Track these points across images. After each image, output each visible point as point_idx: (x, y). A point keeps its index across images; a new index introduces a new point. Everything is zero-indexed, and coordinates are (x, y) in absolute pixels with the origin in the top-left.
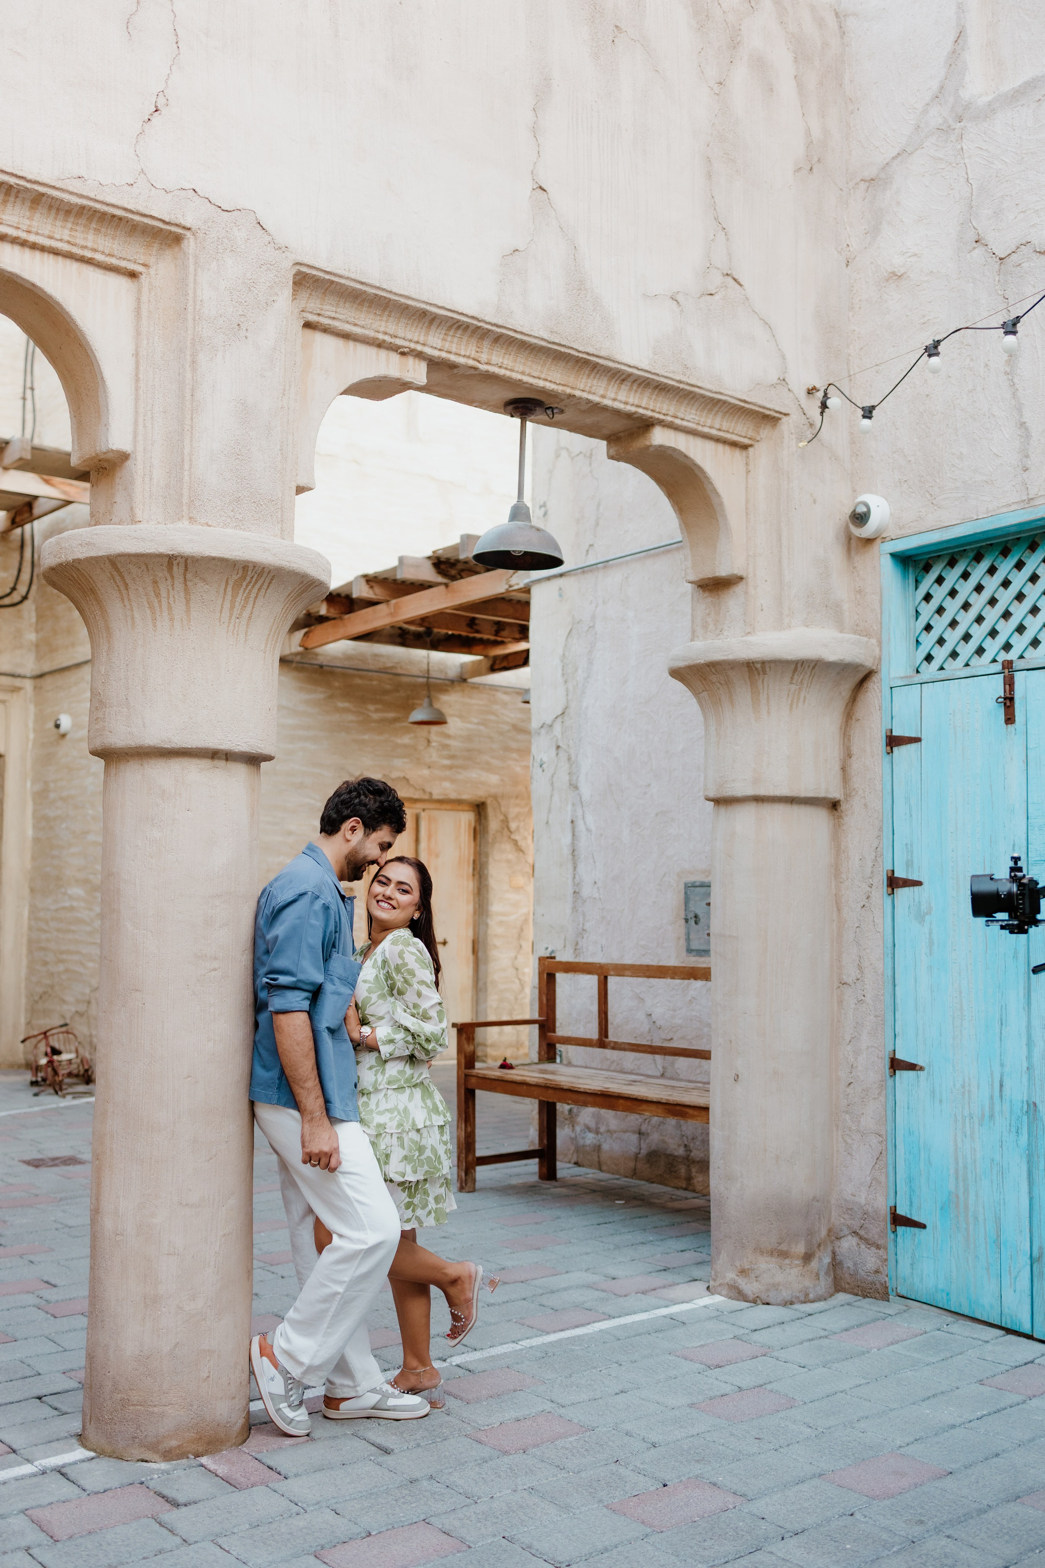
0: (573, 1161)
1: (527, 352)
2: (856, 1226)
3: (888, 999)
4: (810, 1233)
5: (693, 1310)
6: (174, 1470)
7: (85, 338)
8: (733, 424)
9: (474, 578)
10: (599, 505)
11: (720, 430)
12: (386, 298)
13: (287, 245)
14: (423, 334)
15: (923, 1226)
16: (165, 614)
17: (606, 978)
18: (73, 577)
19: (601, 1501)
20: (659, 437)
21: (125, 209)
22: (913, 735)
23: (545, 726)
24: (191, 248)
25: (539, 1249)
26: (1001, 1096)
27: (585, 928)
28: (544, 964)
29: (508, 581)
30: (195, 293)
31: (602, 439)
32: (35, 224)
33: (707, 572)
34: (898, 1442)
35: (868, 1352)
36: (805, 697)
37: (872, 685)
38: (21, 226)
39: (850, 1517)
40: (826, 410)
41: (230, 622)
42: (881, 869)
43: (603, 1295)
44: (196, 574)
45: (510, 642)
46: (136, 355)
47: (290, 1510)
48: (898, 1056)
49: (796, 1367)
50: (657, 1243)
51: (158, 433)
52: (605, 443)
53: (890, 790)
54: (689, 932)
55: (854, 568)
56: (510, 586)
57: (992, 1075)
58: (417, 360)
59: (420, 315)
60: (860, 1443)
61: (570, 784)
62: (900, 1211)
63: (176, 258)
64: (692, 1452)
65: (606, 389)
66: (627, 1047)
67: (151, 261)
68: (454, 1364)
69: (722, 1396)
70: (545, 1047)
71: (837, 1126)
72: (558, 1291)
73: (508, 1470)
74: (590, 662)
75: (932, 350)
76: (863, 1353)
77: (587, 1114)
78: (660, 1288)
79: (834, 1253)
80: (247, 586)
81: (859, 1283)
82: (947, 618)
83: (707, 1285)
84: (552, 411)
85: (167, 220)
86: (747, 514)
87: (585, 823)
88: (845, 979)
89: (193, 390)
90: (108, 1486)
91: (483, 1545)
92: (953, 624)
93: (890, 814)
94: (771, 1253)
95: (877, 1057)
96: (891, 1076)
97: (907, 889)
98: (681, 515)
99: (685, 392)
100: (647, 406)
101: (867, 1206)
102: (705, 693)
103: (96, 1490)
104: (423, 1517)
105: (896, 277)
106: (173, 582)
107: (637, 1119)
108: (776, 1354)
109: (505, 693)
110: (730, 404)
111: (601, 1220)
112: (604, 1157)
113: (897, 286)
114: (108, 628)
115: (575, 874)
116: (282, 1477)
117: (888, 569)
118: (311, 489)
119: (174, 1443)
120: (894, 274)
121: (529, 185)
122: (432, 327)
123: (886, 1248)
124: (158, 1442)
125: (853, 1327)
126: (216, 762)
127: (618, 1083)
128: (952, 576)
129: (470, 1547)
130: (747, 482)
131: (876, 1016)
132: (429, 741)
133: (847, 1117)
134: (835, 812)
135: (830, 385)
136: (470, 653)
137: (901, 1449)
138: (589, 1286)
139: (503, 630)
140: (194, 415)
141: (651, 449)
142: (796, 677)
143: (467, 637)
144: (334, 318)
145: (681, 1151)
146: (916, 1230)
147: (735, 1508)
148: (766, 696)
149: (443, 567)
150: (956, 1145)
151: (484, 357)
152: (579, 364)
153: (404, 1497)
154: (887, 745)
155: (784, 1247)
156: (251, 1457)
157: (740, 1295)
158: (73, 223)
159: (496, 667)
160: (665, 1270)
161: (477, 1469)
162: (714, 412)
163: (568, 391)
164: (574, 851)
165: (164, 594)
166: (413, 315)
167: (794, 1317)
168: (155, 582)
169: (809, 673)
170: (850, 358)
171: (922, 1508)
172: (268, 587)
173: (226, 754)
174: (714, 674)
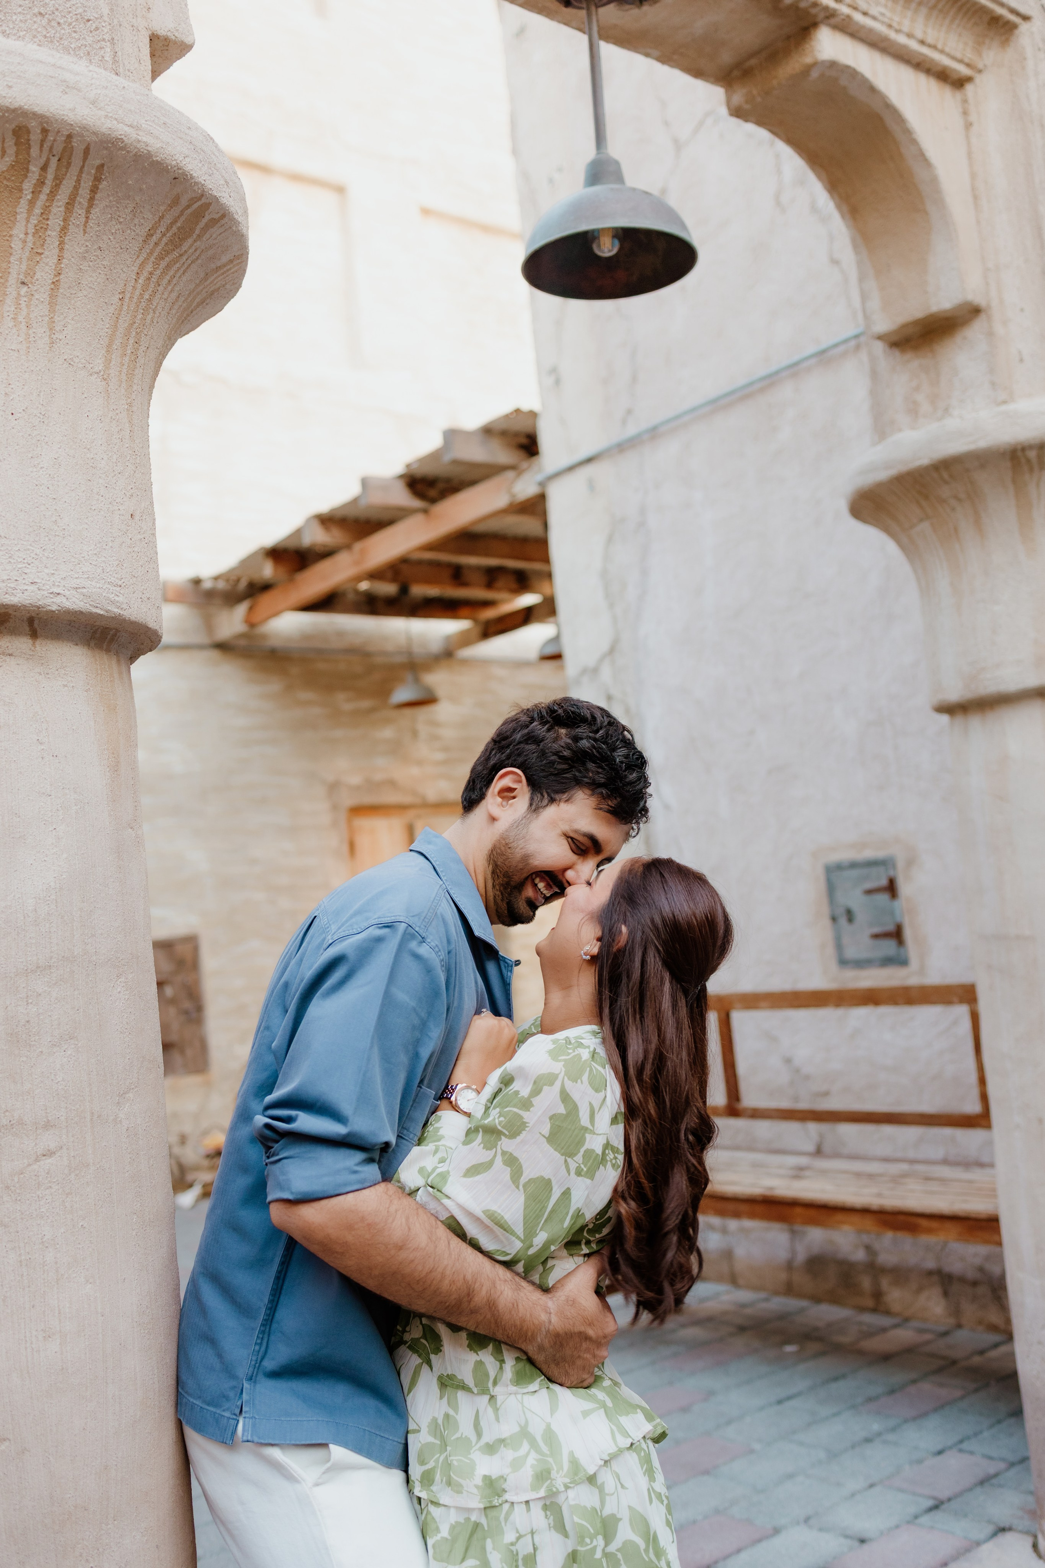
11: (923, 42)
17: (727, 1014)
20: (827, 48)
23: (587, 671)
25: (707, 1472)
29: (508, 491)
33: (913, 311)
52: (721, 89)
54: (839, 936)
56: (514, 497)
66: (772, 1113)
74: (644, 573)
83: (1033, 1544)
86: (976, 198)
98: (854, 220)
109: (501, 667)
136: (455, 618)
139: (496, 581)
145: (860, 1255)
149: (419, 486)
159: (490, 632)
160: (936, 1508)
172: (92, 199)
173: (31, 621)
174: (946, 482)
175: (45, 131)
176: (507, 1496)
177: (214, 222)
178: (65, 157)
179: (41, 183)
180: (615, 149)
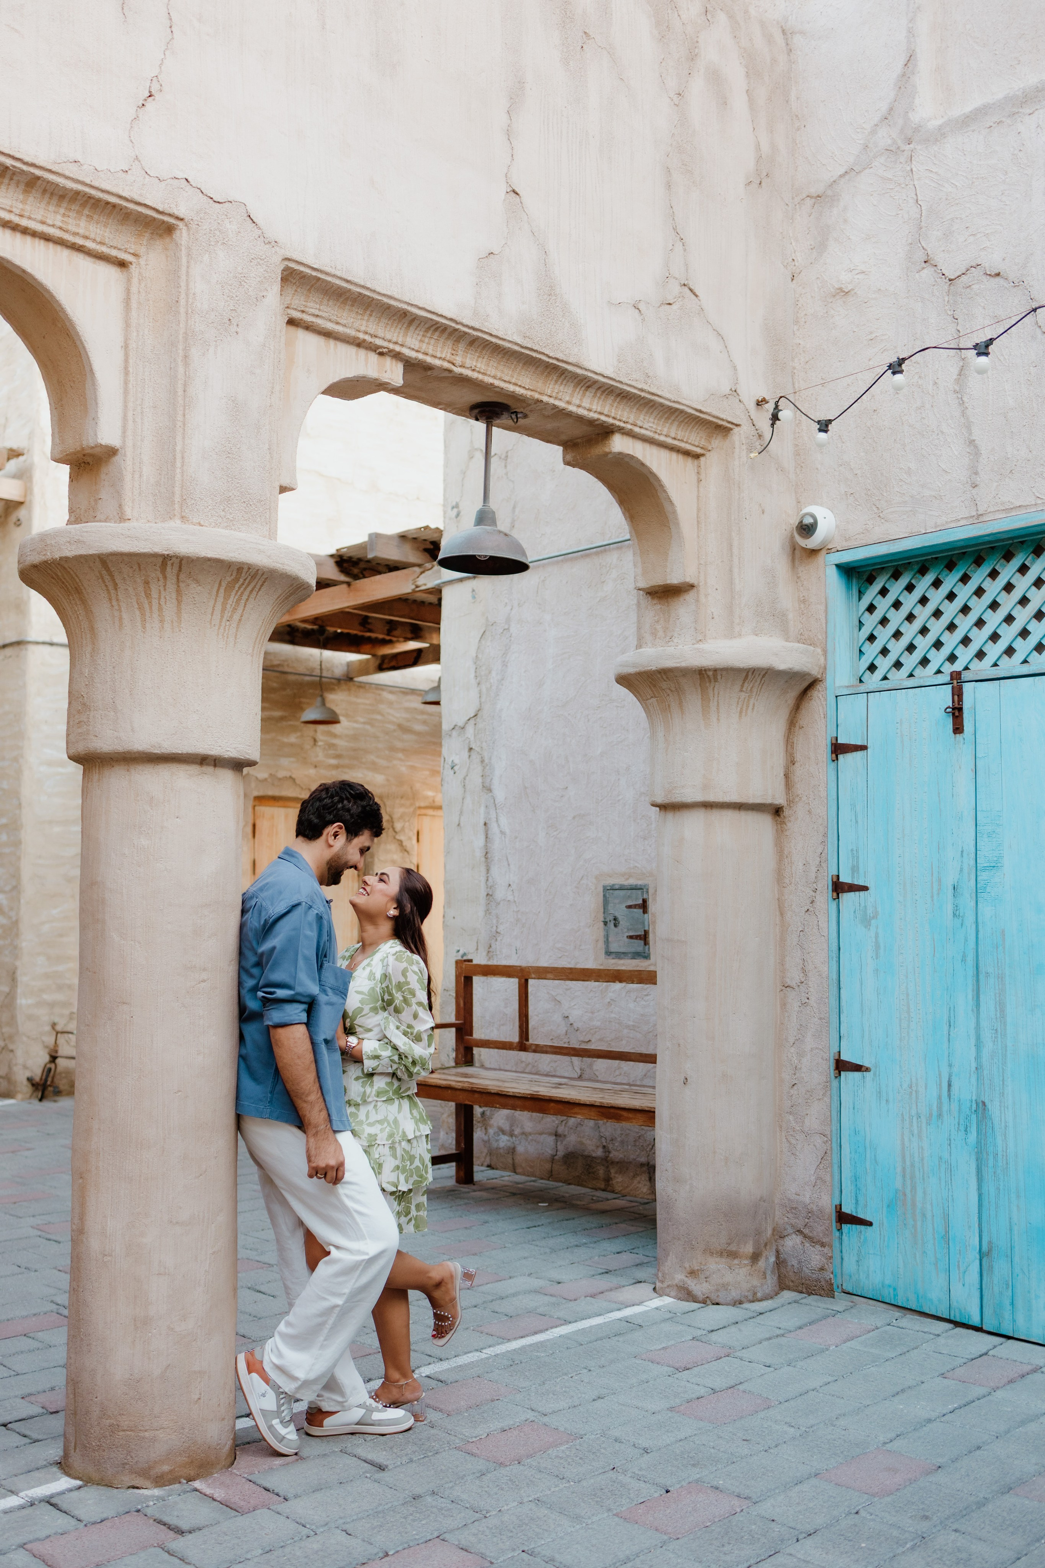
0: (486, 1164)
1: (500, 356)
2: (800, 1224)
3: (833, 1002)
4: (758, 1233)
5: (646, 1312)
6: (169, 1496)
7: (74, 328)
8: (687, 434)
9: (378, 577)
10: (514, 508)
11: (675, 439)
12: (369, 297)
13: (276, 240)
14: (401, 334)
15: (870, 1224)
16: (155, 616)
17: (527, 981)
18: (57, 575)
19: (609, 1510)
20: (618, 444)
21: (120, 197)
22: (859, 743)
23: (457, 728)
24: (183, 239)
25: (475, 1254)
26: (949, 1096)
27: (498, 930)
28: (461, 968)
29: (414, 581)
30: (187, 285)
31: (559, 445)
32: (28, 208)
33: (658, 580)
34: (881, 1439)
35: (827, 1349)
36: (754, 705)
37: (816, 694)
38: (14, 210)
39: (856, 1516)
40: (777, 422)
41: (220, 625)
42: (826, 874)
43: (553, 1300)
44: (190, 575)
45: (398, 641)
46: (126, 347)
47: (299, 1533)
48: (843, 1057)
49: (761, 1366)
50: (592, 1245)
51: (148, 429)
52: (561, 448)
53: (835, 797)
54: (607, 935)
55: (798, 578)
56: (417, 587)
57: (940, 1075)
58: (394, 361)
59: (401, 315)
60: (845, 1441)
61: (483, 786)
62: (846, 1209)
63: (166, 249)
64: (686, 1456)
65: (572, 395)
66: (549, 1049)
67: (142, 250)
68: (424, 1375)
69: (698, 1398)
70: (462, 1050)
71: (781, 1127)
72: (507, 1297)
73: (509, 1482)
74: (505, 665)
75: (896, 367)
76: (822, 1351)
77: (500, 1117)
78: (607, 1291)
79: (777, 1252)
80: (239, 588)
81: (803, 1281)
82: (891, 629)
83: (653, 1286)
84: (517, 416)
85: (161, 209)
86: (698, 522)
87: (499, 826)
88: (789, 982)
89: (185, 385)
90: (104, 1516)
91: (504, 1561)
92: (897, 635)
93: (836, 820)
94: (721, 1254)
95: (822, 1058)
96: (836, 1077)
97: (852, 894)
98: (632, 522)
99: (646, 401)
100: (609, 414)
101: (811, 1205)
102: (654, 700)
103: (92, 1520)
104: (436, 1534)
105: (843, 293)
106: (165, 583)
107: (554, 1121)
108: (738, 1354)
109: (391, 692)
110: (686, 413)
111: (530, 1224)
112: (518, 1159)
113: (844, 302)
114: (92, 629)
115: (488, 877)
116: (281, 1499)
117: (833, 580)
118: (293, 489)
119: (166, 1468)
120: (841, 289)
121: (504, 188)
122: (411, 328)
123: (831, 1246)
124: (150, 1468)
125: (806, 1325)
126: (206, 769)
127: (544, 1086)
128: (896, 589)
129: (492, 1563)
130: (698, 491)
131: (820, 1019)
132: (315, 740)
133: (791, 1118)
134: (778, 818)
135: (781, 397)
136: (358, 652)
137: (887, 1445)
138: (537, 1292)
139: (396, 629)
140: (187, 411)
141: (610, 456)
142: (746, 685)
143: (356, 635)
144: (317, 316)
145: (599, 1153)
146: (862, 1228)
147: (742, 1511)
148: (716, 703)
149: (345, 565)
150: (903, 1144)
151: (458, 360)
152: (548, 370)
153: (411, 1514)
154: (832, 753)
155: (733, 1248)
156: (244, 1480)
157: (688, 1295)
158: (66, 208)
159: (385, 666)
160: (607, 1273)
161: (477, 1482)
162: (670, 421)
163: (537, 396)
164: (487, 853)
165: (155, 594)
166: (393, 316)
167: (746, 1317)
168: (147, 583)
169: (759, 681)
170: (795, 371)
171: (923, 1503)
172: (259, 590)
173: (215, 760)
174: (665, 681)
175: (249, 568)
176: (377, 1142)
177: (304, 589)
178: (253, 577)
179: (243, 584)
180: (493, 504)
